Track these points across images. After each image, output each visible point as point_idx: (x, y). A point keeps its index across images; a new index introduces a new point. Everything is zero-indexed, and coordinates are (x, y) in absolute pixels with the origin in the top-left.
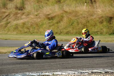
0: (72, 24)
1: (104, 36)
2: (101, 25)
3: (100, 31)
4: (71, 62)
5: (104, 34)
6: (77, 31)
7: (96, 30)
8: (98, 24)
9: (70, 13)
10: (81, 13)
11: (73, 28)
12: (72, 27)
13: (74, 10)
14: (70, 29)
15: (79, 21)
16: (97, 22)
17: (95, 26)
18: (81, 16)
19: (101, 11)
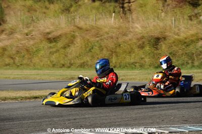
0: (90, 50)
1: (146, 71)
2: (141, 52)
3: (138, 61)
4: (90, 116)
5: (146, 67)
7: (132, 61)
8: (136, 50)
9: (87, 30)
10: (107, 30)
11: (93, 57)
12: (90, 54)
13: (94, 25)
14: (87, 59)
15: (103, 44)
16: (134, 47)
17: (130, 53)
18: (106, 36)
19: (140, 27)
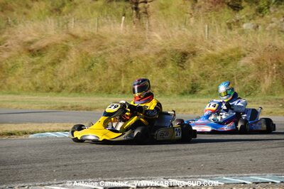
0: (90, 67)
1: (168, 99)
2: (161, 72)
3: (157, 85)
4: (88, 161)
5: (168, 93)
6: (102, 86)
8: (154, 69)
9: (86, 40)
10: (113, 39)
11: (93, 77)
12: (89, 73)
13: (96, 33)
14: (85, 80)
15: (108, 60)
17: (145, 73)
18: (112, 48)
19: (161, 36)
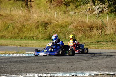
0: (7, 28)
1: (40, 41)
2: (37, 30)
3: (35, 36)
5: (39, 39)
6: (12, 36)
7: (32, 35)
8: (34, 29)
9: (5, 17)
10: (17, 17)
11: (9, 32)
13: (10, 14)
14: (5, 33)
15: (15, 25)
16: (33, 27)
17: (30, 31)
18: (17, 20)
19: (37, 16)
